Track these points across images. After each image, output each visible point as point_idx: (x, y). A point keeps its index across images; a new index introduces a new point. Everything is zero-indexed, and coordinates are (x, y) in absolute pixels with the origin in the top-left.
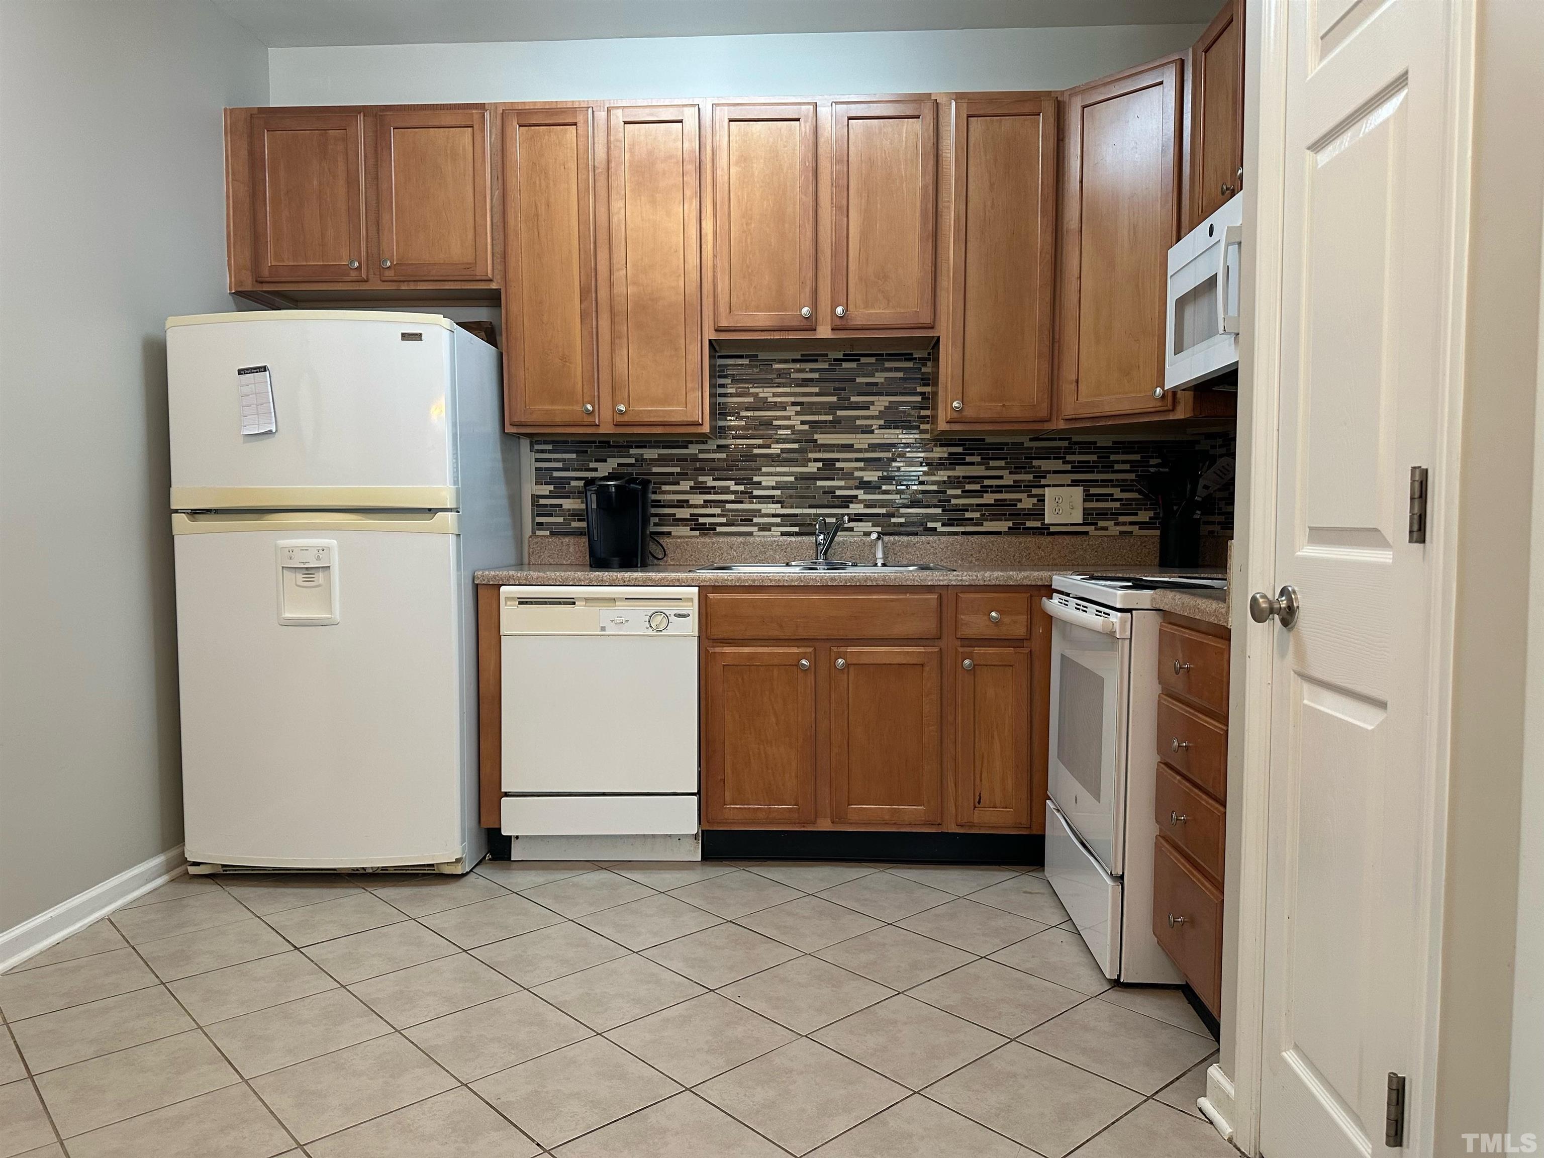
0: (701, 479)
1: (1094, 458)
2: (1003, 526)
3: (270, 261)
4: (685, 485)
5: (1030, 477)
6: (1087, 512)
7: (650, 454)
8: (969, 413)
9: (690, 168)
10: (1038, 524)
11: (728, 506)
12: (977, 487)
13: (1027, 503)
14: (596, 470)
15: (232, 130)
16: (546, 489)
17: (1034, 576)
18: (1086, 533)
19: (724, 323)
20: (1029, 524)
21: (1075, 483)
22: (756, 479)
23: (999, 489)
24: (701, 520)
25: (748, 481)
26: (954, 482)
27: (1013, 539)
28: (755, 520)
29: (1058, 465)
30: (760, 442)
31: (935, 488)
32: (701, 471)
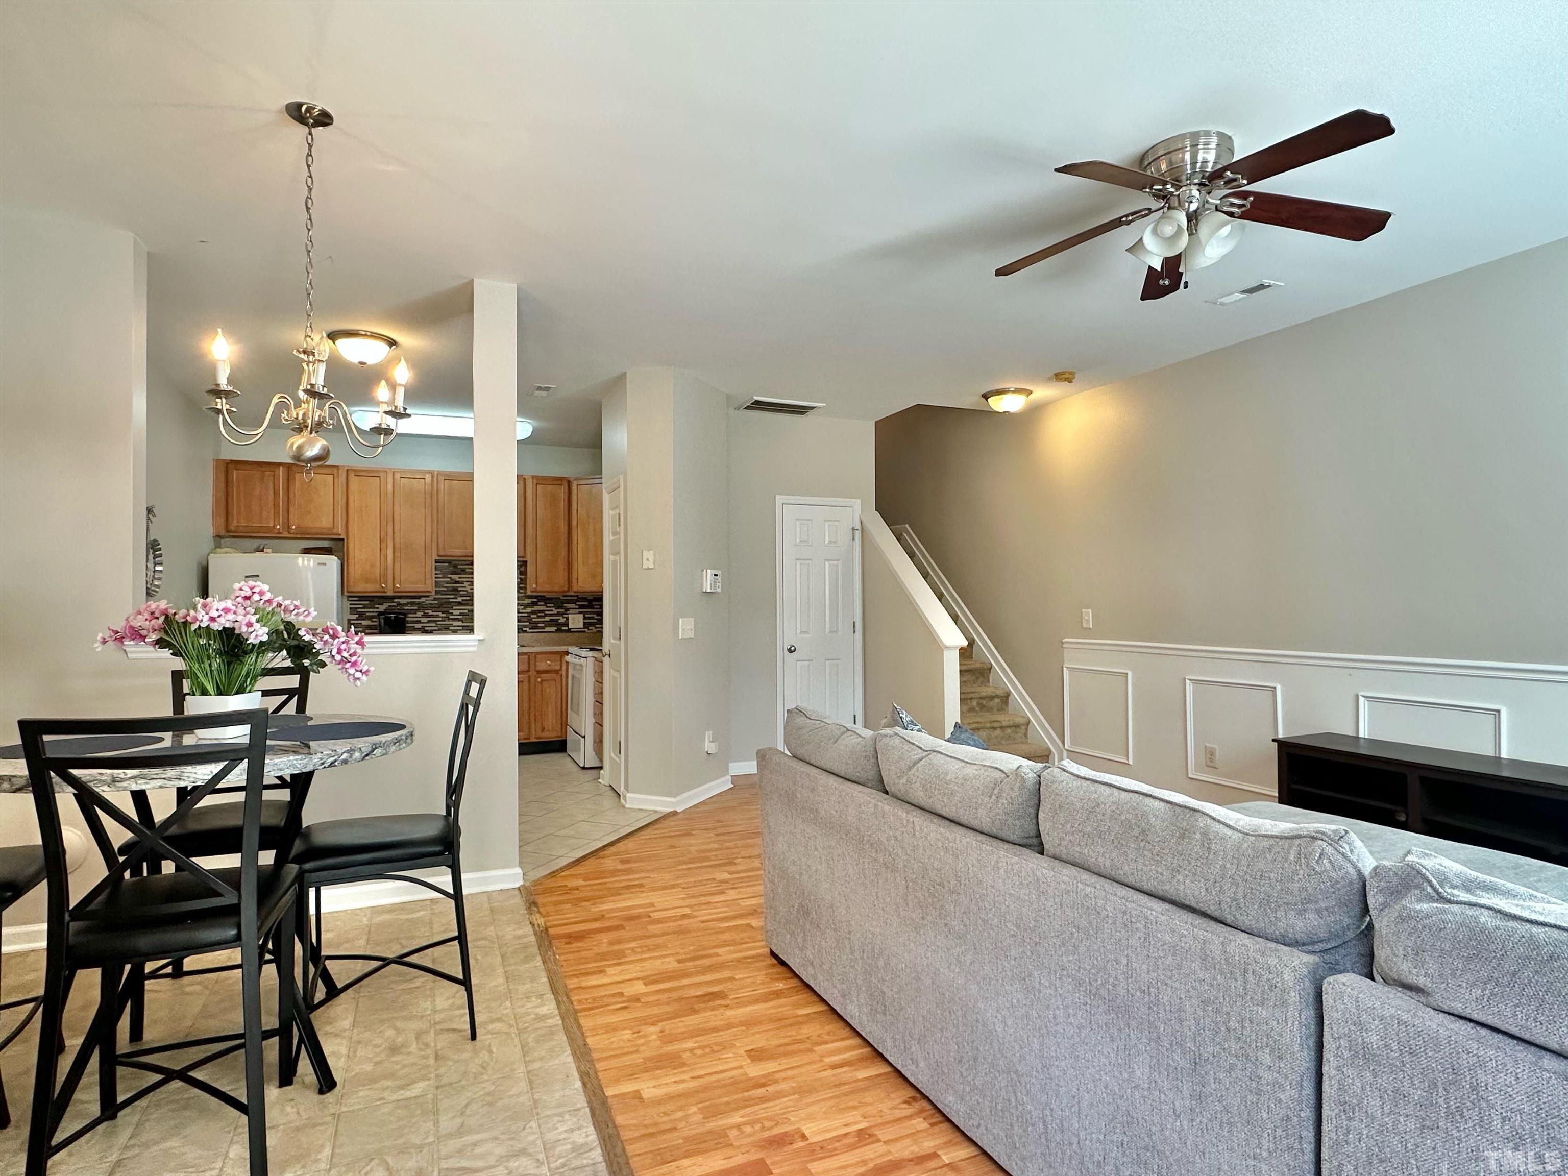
0: (426, 612)
1: (586, 603)
2: (553, 629)
3: (235, 523)
4: (419, 614)
5: (563, 610)
6: (584, 623)
7: (403, 601)
8: (539, 589)
9: (428, 496)
10: (566, 628)
11: (438, 623)
12: (543, 614)
13: (562, 620)
14: (378, 608)
15: (217, 468)
16: (355, 617)
17: (563, 648)
18: (584, 632)
19: (441, 554)
20: (563, 628)
21: (580, 613)
22: (451, 611)
23: (551, 615)
24: (426, 629)
25: (448, 612)
26: (533, 612)
27: (557, 634)
28: (451, 628)
29: (573, 606)
30: (453, 596)
31: (526, 615)
32: (426, 608)
